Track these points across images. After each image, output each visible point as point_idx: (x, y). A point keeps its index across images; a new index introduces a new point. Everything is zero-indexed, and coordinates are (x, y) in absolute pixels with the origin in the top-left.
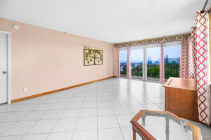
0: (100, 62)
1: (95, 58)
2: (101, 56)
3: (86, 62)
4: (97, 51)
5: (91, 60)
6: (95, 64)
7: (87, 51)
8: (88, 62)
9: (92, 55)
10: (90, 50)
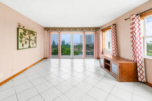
0: (35, 45)
1: (30, 40)
2: (35, 38)
3: (20, 44)
4: (32, 32)
5: (26, 43)
6: (30, 47)
7: (21, 31)
8: (23, 45)
9: (27, 36)
10: (25, 30)
